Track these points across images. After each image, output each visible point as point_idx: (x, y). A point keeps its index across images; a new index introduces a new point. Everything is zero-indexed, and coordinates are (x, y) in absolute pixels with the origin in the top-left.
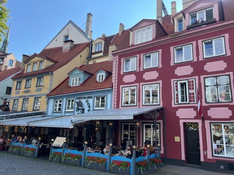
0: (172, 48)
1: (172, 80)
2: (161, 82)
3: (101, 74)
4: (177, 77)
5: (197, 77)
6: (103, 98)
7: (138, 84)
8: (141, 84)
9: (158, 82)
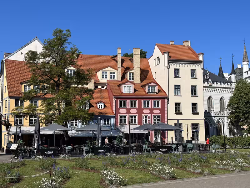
0: (142, 100)
2: (138, 115)
3: (101, 104)
4: (144, 113)
5: (151, 115)
6: (108, 120)
7: (127, 114)
9: (136, 114)
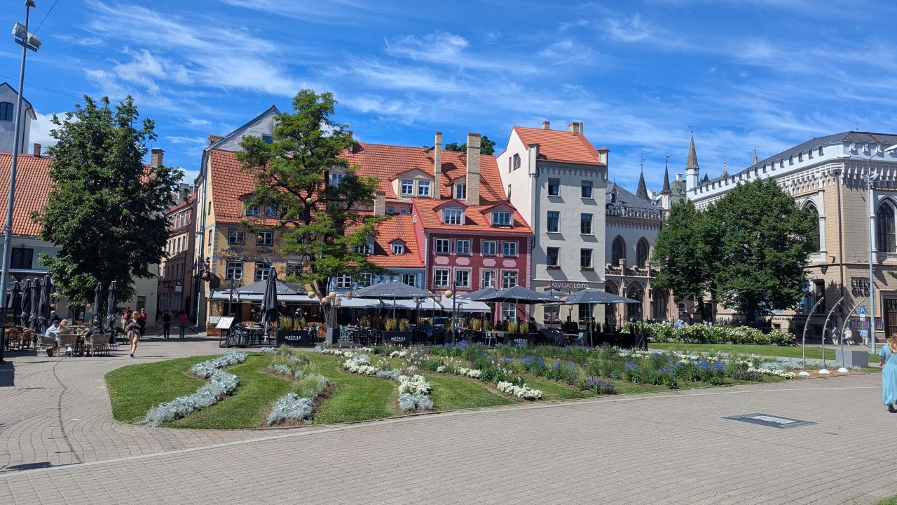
0: (481, 240)
1: (480, 269)
2: (471, 268)
3: (398, 246)
4: (484, 266)
5: (497, 269)
6: (412, 277)
7: (451, 267)
8: (454, 267)
9: (469, 268)
